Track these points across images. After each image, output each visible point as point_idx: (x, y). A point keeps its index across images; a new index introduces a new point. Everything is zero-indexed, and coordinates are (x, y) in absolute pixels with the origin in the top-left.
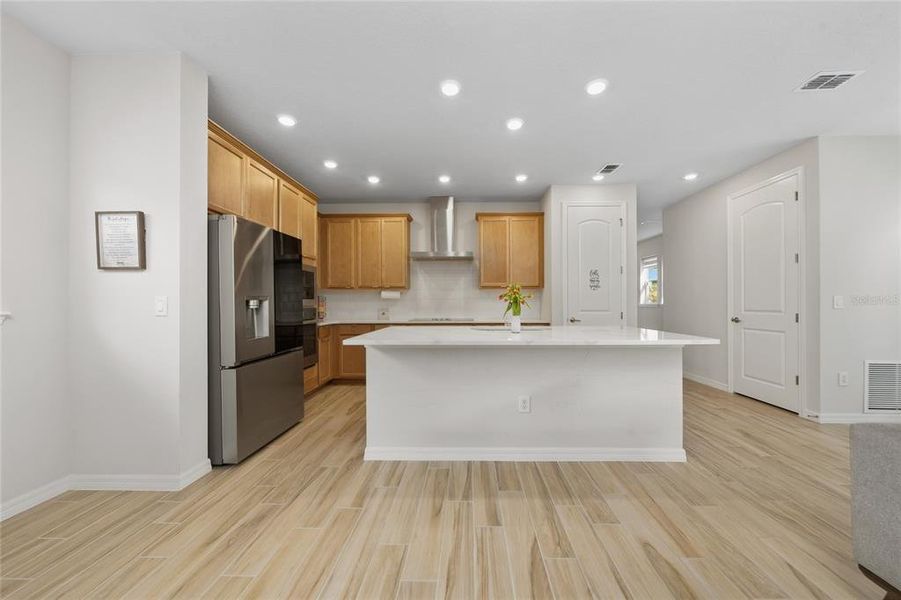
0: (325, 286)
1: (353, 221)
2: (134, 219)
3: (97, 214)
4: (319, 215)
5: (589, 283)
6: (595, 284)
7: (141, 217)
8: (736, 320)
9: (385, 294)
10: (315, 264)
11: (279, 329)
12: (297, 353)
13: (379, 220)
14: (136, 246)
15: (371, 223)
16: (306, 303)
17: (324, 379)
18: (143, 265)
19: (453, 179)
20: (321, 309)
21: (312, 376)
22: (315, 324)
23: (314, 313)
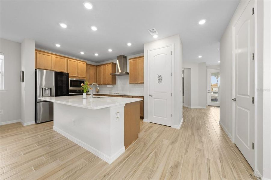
1: (101, 66)
5: (158, 80)
6: (160, 80)
8: (234, 100)
9: (108, 86)
10: (85, 79)
13: (106, 65)
14: (22, 77)
15: (104, 67)
18: (23, 81)
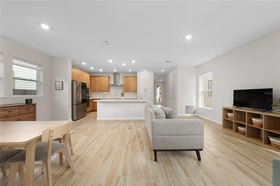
0: (91, 91)
1: (97, 77)
2: (61, 82)
3: (56, 82)
4: (90, 76)
5: (144, 91)
6: (146, 91)
7: (62, 82)
8: (171, 98)
9: (104, 93)
10: (89, 87)
11: (82, 100)
12: (86, 104)
13: (102, 77)
14: (61, 86)
15: (101, 78)
16: (87, 95)
17: (91, 110)
18: (62, 89)
19: (117, 70)
20: (90, 96)
21: (88, 109)
22: (89, 99)
23: (88, 96)
